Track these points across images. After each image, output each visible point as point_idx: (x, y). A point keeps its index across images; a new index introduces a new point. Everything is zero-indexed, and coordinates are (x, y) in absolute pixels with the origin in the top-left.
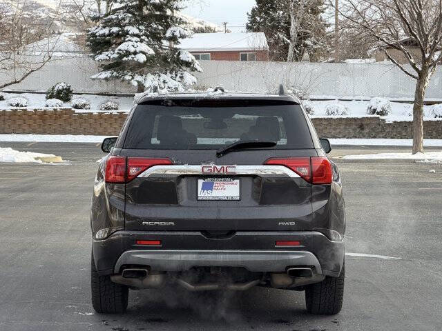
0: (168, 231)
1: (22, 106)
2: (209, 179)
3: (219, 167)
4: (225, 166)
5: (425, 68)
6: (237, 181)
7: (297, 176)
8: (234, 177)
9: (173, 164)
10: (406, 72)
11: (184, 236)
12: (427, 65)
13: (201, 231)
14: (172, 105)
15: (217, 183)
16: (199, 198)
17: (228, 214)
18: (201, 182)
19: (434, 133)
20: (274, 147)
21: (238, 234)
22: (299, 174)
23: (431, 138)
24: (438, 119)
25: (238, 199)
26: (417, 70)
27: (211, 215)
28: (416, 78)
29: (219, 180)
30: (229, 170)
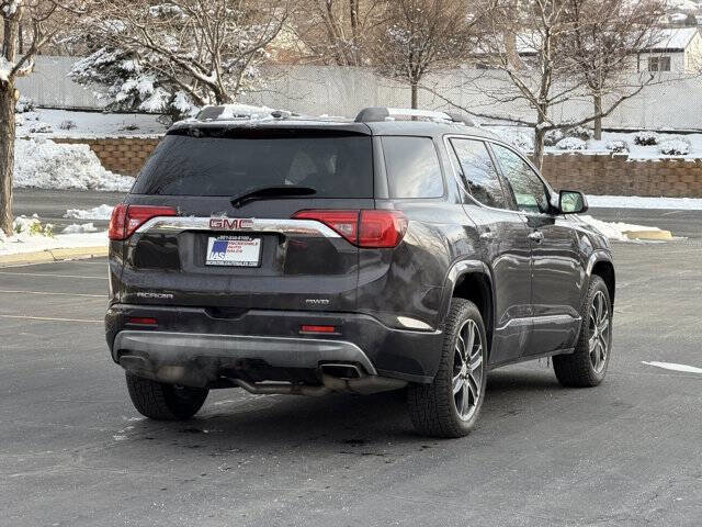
0: (167, 306)
1: (679, 153)
2: (222, 237)
3: (231, 220)
4: (238, 220)
6: (258, 241)
7: (336, 235)
8: (253, 235)
9: (177, 215)
11: (184, 313)
13: (206, 308)
14: (200, 136)
15: (233, 243)
16: (208, 263)
17: (239, 287)
18: (212, 240)
21: (251, 313)
22: (339, 234)
25: (256, 265)
27: (219, 286)
29: (236, 238)
30: (244, 225)
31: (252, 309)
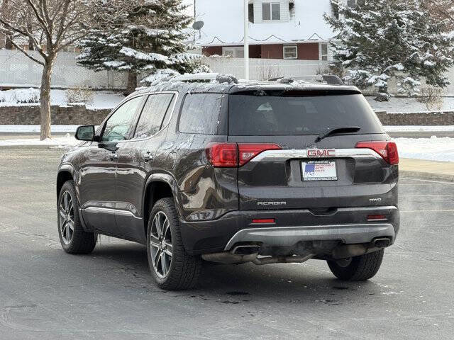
2: (310, 162)
3: (321, 151)
4: (327, 150)
5: (52, 54)
6: (333, 163)
8: (332, 159)
9: (281, 149)
10: (31, 58)
11: (295, 214)
12: (54, 51)
13: (308, 209)
15: (318, 165)
16: (305, 179)
17: (330, 193)
18: (304, 164)
19: (18, 119)
20: (358, 132)
21: (339, 210)
22: (382, 156)
23: (15, 124)
24: (20, 104)
25: (336, 179)
26: (44, 56)
27: (317, 194)
28: (42, 64)
29: (319, 162)
30: (330, 153)
31: (339, 207)
